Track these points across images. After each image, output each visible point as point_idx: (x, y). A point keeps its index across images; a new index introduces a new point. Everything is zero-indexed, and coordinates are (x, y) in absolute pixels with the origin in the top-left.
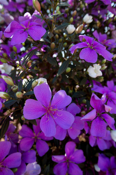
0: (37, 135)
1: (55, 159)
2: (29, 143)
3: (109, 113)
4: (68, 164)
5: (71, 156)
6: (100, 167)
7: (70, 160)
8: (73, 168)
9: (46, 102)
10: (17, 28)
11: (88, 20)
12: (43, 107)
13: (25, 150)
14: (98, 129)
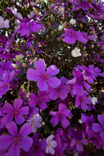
0: (40, 99)
1: (51, 113)
2: (35, 103)
3: (86, 81)
4: (60, 117)
5: (62, 113)
6: (82, 120)
7: (61, 115)
8: (63, 120)
9: (42, 72)
10: (24, 27)
11: (73, 22)
12: (40, 74)
13: (32, 107)
14: (78, 91)
